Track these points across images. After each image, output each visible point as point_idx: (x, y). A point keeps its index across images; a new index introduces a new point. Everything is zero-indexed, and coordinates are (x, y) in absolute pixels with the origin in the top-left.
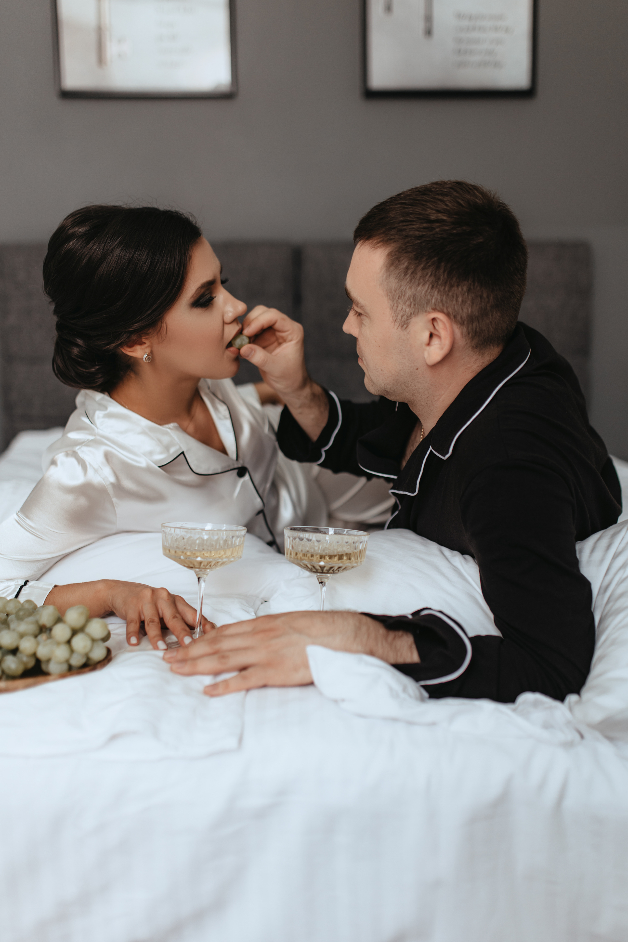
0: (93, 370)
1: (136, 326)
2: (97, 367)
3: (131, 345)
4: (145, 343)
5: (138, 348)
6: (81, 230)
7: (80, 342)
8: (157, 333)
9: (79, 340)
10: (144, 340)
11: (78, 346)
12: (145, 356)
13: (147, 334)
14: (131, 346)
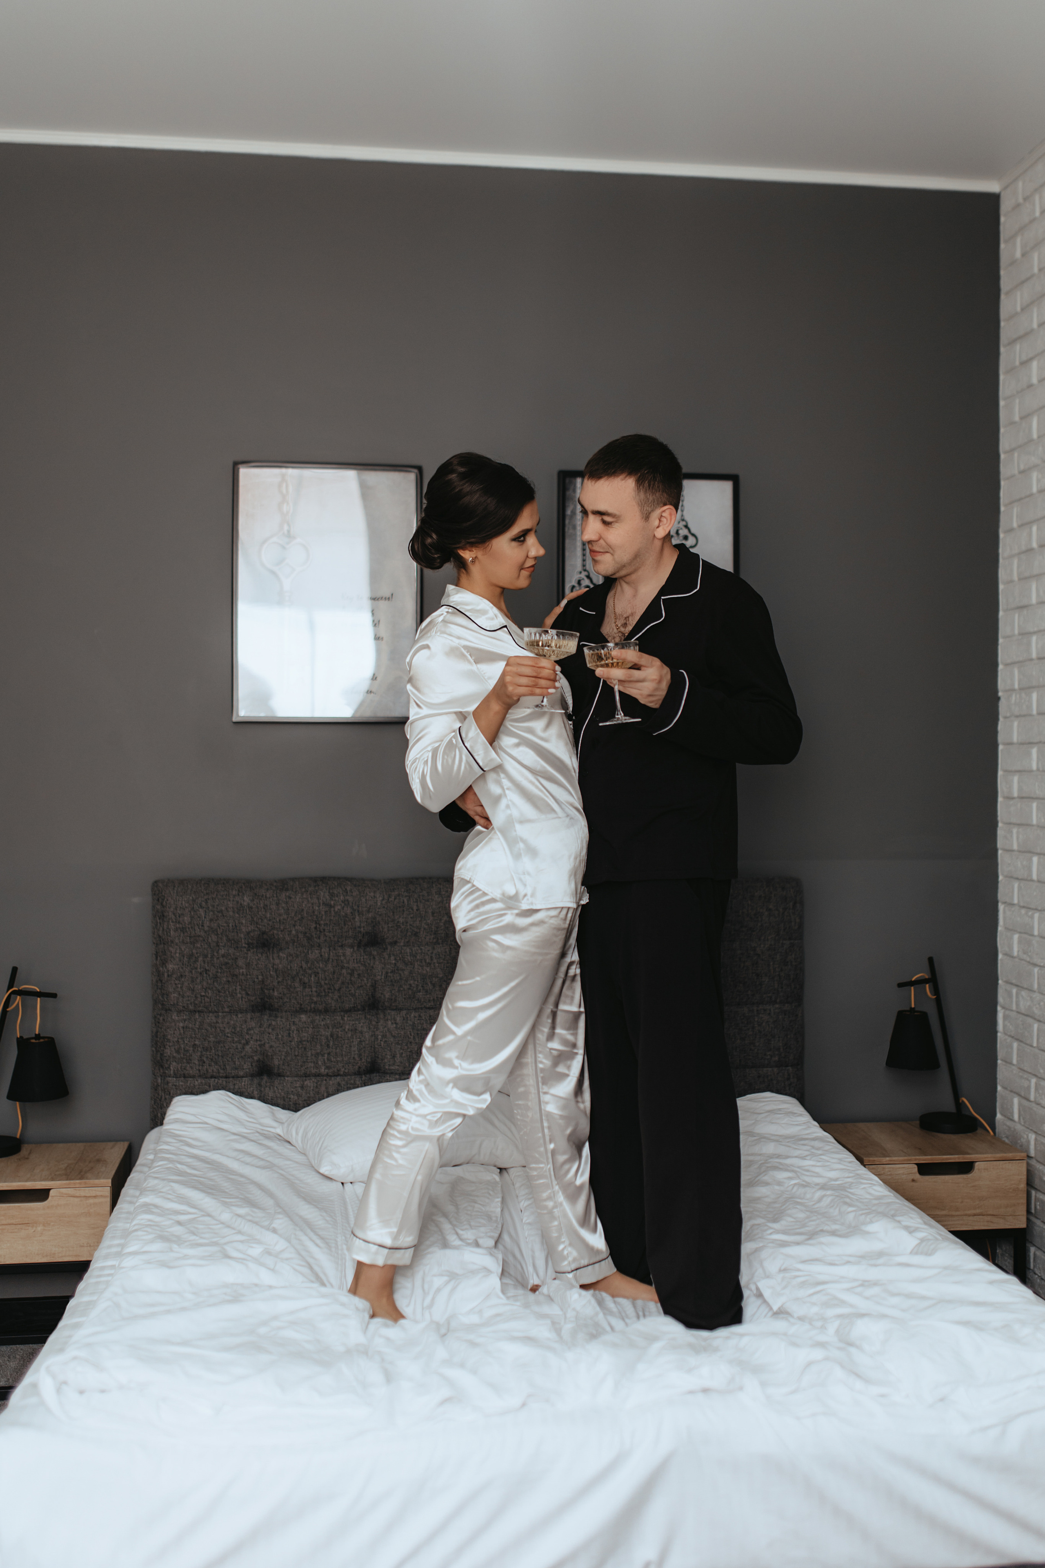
0: (436, 556)
1: (473, 540)
2: (439, 555)
3: (464, 548)
4: (473, 551)
5: (467, 552)
6: (462, 470)
7: (434, 536)
8: (484, 549)
9: (433, 534)
10: (473, 550)
11: (431, 537)
12: (471, 559)
13: (477, 547)
14: (464, 550)
